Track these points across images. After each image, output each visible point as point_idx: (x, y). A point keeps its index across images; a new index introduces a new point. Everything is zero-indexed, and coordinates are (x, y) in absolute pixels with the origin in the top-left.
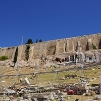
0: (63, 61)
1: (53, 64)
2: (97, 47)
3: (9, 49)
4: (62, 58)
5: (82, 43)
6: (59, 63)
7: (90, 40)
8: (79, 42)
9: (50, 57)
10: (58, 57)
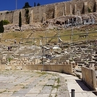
0: (63, 23)
1: (54, 27)
2: (92, 11)
3: (7, 13)
4: (62, 21)
5: (79, 7)
6: (59, 25)
7: (86, 4)
8: (75, 5)
9: (51, 21)
10: (58, 20)
